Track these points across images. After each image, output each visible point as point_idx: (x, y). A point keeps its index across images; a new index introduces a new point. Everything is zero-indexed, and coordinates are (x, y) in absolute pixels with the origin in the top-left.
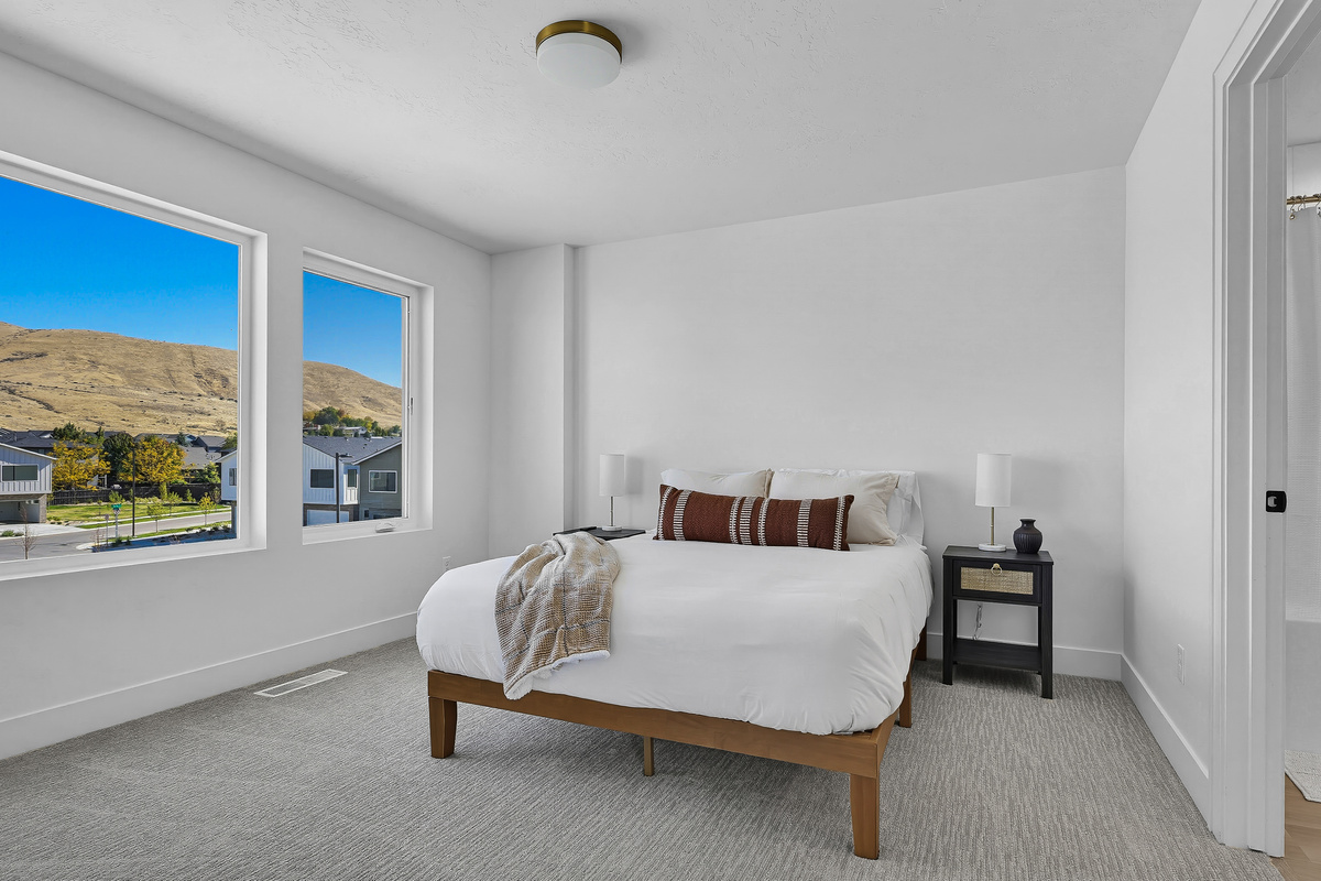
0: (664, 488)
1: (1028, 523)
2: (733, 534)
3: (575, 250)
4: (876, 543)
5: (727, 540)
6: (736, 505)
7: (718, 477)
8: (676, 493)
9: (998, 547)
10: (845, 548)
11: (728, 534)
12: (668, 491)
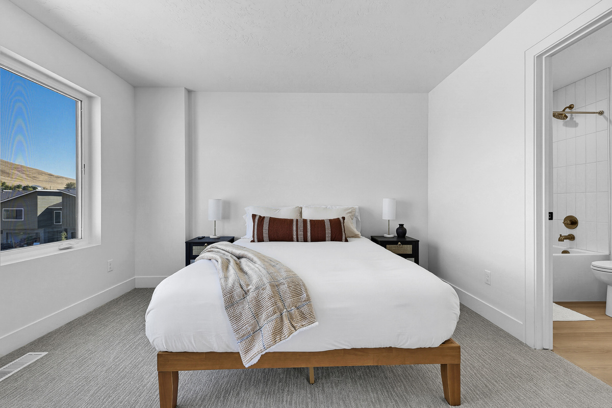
0: (254, 216)
1: (401, 226)
2: (295, 237)
3: (189, 92)
4: (352, 237)
5: (291, 240)
6: (295, 223)
7: (277, 210)
8: (262, 219)
9: (391, 236)
10: (346, 241)
11: (292, 237)
12: (257, 218)
